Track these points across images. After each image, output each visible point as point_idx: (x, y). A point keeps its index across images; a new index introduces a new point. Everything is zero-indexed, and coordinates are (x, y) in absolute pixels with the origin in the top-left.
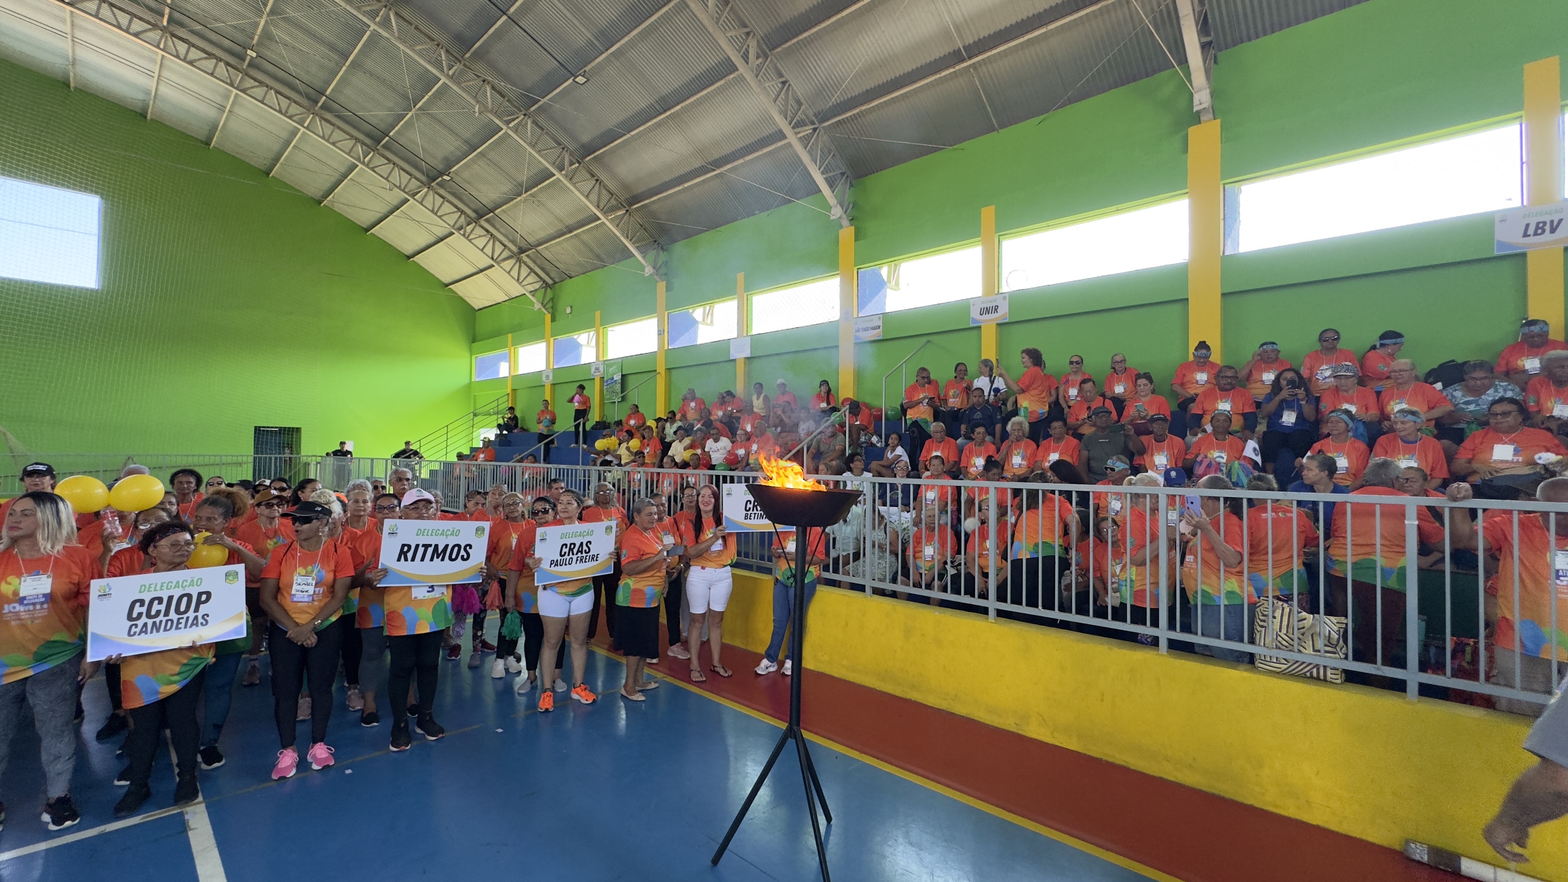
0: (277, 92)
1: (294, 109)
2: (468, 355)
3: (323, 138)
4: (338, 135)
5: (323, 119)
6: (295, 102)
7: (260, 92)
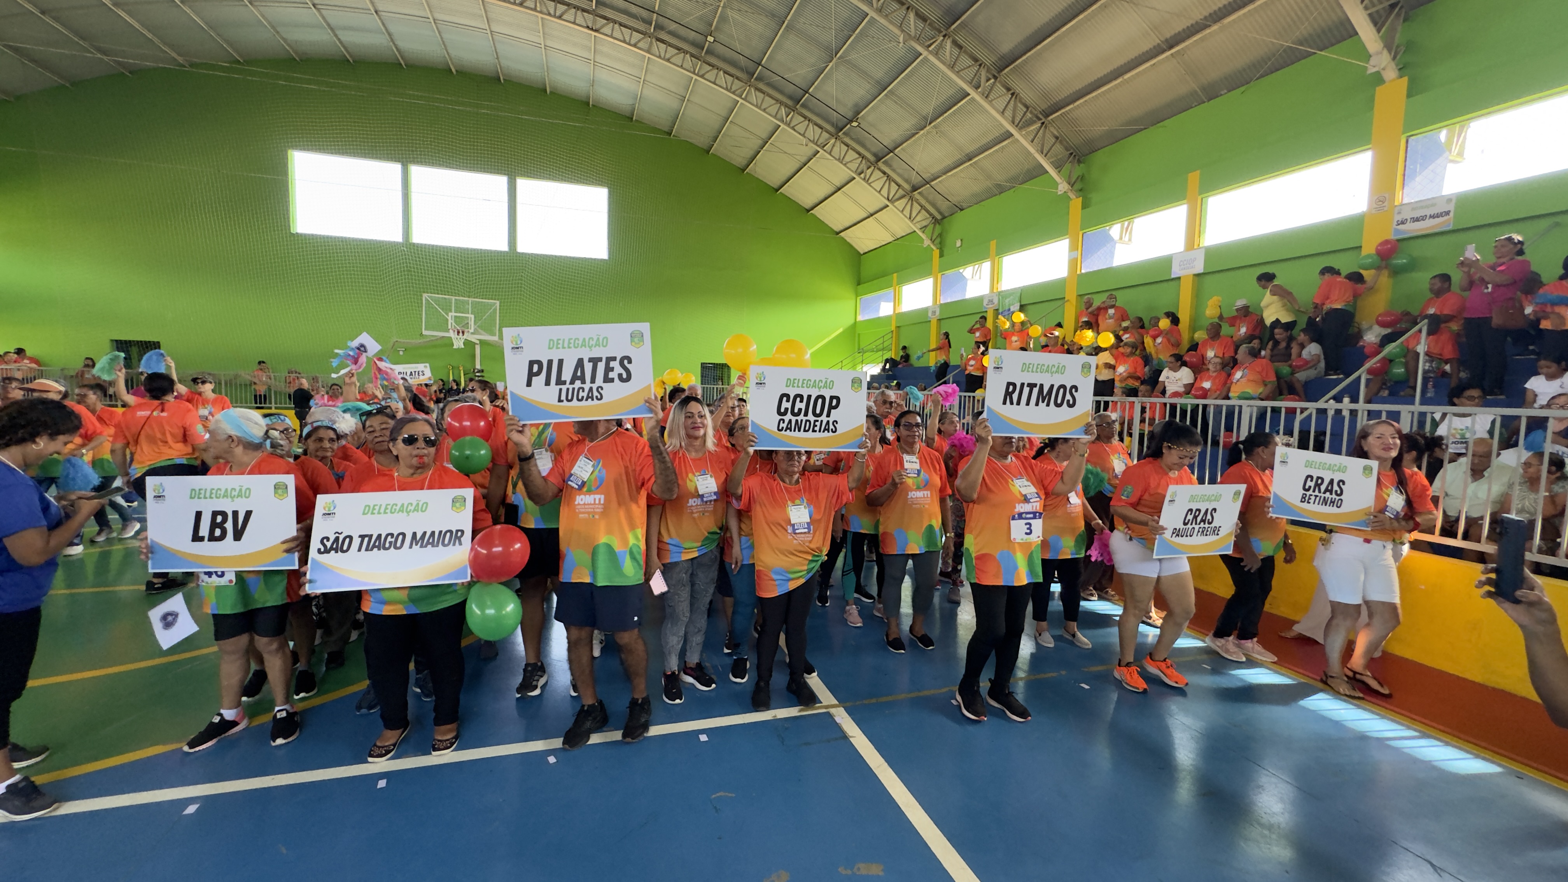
0: (725, 72)
1: (737, 84)
2: (854, 297)
3: (757, 106)
4: (769, 101)
5: (757, 89)
6: (737, 78)
7: (711, 75)
